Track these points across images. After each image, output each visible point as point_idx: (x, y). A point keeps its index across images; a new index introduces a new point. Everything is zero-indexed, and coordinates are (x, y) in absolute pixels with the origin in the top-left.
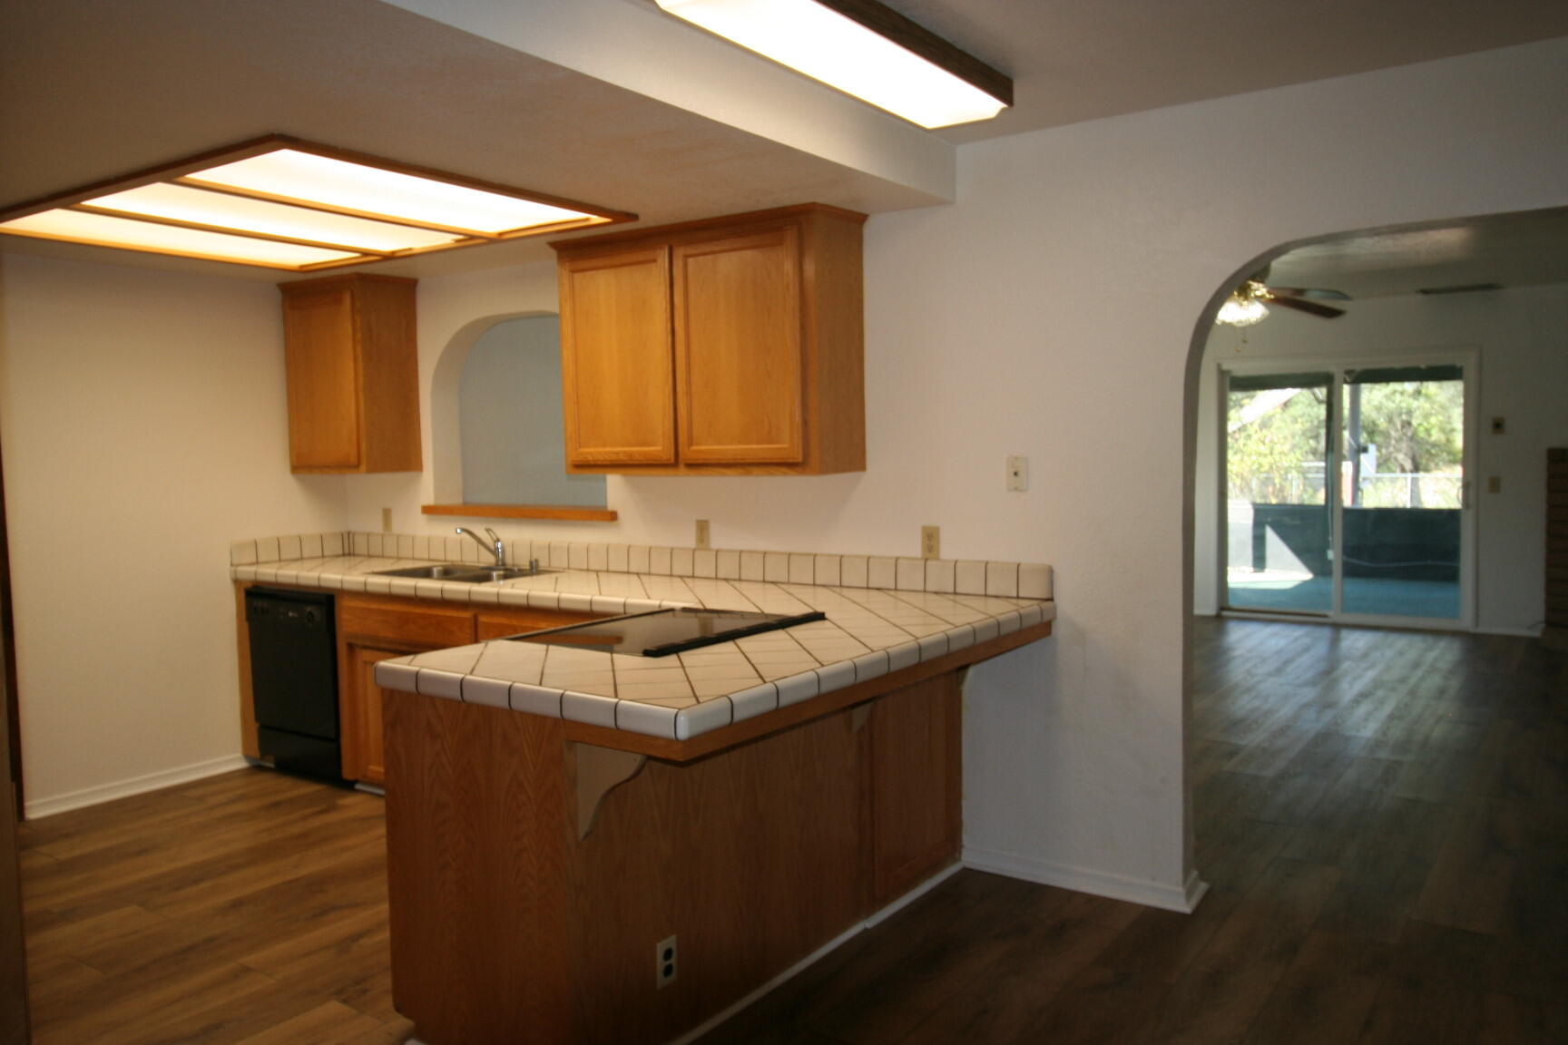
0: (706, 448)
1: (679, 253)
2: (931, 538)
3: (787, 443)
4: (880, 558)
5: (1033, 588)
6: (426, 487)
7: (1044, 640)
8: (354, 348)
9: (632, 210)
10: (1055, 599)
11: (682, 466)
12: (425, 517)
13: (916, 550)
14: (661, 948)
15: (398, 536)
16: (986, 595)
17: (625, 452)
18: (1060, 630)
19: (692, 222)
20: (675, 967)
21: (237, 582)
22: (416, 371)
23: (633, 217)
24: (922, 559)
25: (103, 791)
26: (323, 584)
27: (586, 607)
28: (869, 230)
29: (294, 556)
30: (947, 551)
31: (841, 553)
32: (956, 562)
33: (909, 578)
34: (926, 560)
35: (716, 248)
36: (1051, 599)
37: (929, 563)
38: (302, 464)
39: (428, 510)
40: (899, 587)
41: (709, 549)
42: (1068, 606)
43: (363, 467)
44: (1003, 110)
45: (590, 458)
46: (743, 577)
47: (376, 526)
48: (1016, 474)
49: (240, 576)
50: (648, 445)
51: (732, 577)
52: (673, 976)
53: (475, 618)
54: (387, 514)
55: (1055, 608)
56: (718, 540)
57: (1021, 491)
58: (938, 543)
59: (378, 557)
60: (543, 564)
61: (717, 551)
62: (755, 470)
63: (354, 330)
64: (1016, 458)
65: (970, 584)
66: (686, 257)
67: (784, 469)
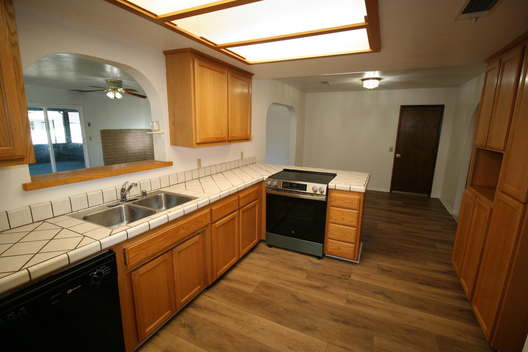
0: (234, 136)
1: (230, 74)
17: (216, 138)
62: (241, 141)
67: (246, 141)
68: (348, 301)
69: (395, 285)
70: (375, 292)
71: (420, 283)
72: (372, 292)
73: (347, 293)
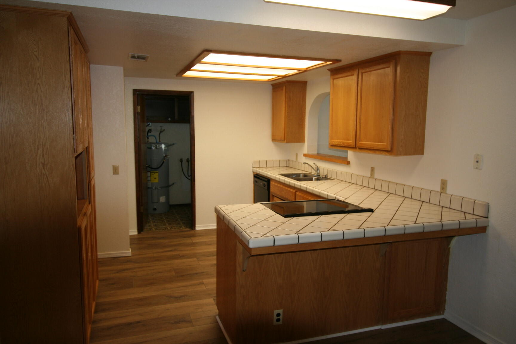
0: (364, 143)
1: (361, 71)
2: (444, 184)
3: (386, 144)
4: (426, 189)
5: (479, 211)
6: (306, 148)
7: (482, 234)
8: (285, 104)
9: (339, 59)
10: (489, 217)
11: (357, 148)
12: (304, 157)
13: (438, 188)
14: (276, 312)
15: (299, 162)
16: (461, 211)
17: (342, 142)
18: (489, 231)
19: (363, 61)
20: (281, 320)
21: (253, 172)
22: (305, 111)
23: (340, 61)
24: (440, 192)
25: (211, 226)
26: (268, 176)
27: (318, 194)
28: (432, 58)
29: (271, 166)
30: (450, 190)
31: (413, 186)
32: (452, 195)
33: (435, 199)
34: (442, 193)
35: (370, 70)
36: (487, 218)
37: (442, 194)
38: (274, 139)
39: (305, 155)
40: (430, 202)
41: (374, 178)
42: (494, 221)
43: (285, 141)
44: (450, 9)
45: (334, 143)
46: (382, 190)
47: (294, 159)
48: (477, 162)
49: (254, 171)
50: (349, 140)
51: (379, 189)
52: (281, 322)
53: (296, 192)
54: (297, 155)
55: (489, 221)
56: (376, 176)
57: (479, 169)
58: (447, 186)
59: (294, 168)
60: (329, 176)
61: (376, 179)
62: (377, 152)
63: (285, 99)
64: (478, 155)
65: (456, 205)
66: (362, 73)
67: (386, 153)
68: (203, 283)
69: (167, 310)
70: (184, 296)
71: (139, 322)
72: (187, 296)
73: (207, 287)
